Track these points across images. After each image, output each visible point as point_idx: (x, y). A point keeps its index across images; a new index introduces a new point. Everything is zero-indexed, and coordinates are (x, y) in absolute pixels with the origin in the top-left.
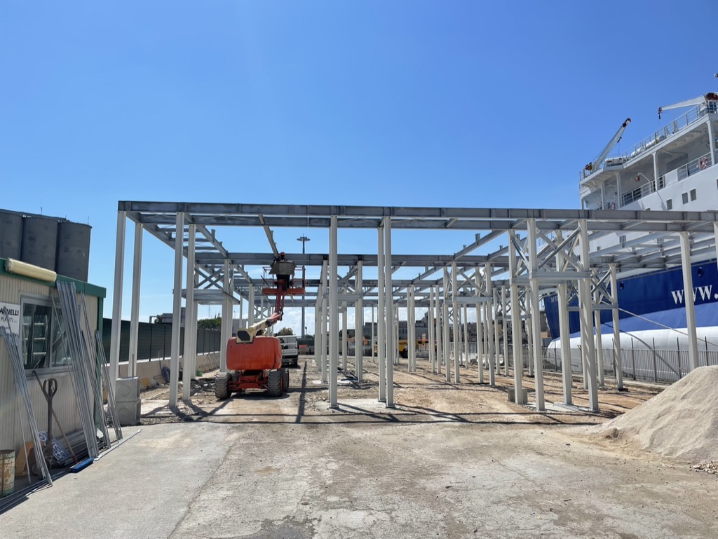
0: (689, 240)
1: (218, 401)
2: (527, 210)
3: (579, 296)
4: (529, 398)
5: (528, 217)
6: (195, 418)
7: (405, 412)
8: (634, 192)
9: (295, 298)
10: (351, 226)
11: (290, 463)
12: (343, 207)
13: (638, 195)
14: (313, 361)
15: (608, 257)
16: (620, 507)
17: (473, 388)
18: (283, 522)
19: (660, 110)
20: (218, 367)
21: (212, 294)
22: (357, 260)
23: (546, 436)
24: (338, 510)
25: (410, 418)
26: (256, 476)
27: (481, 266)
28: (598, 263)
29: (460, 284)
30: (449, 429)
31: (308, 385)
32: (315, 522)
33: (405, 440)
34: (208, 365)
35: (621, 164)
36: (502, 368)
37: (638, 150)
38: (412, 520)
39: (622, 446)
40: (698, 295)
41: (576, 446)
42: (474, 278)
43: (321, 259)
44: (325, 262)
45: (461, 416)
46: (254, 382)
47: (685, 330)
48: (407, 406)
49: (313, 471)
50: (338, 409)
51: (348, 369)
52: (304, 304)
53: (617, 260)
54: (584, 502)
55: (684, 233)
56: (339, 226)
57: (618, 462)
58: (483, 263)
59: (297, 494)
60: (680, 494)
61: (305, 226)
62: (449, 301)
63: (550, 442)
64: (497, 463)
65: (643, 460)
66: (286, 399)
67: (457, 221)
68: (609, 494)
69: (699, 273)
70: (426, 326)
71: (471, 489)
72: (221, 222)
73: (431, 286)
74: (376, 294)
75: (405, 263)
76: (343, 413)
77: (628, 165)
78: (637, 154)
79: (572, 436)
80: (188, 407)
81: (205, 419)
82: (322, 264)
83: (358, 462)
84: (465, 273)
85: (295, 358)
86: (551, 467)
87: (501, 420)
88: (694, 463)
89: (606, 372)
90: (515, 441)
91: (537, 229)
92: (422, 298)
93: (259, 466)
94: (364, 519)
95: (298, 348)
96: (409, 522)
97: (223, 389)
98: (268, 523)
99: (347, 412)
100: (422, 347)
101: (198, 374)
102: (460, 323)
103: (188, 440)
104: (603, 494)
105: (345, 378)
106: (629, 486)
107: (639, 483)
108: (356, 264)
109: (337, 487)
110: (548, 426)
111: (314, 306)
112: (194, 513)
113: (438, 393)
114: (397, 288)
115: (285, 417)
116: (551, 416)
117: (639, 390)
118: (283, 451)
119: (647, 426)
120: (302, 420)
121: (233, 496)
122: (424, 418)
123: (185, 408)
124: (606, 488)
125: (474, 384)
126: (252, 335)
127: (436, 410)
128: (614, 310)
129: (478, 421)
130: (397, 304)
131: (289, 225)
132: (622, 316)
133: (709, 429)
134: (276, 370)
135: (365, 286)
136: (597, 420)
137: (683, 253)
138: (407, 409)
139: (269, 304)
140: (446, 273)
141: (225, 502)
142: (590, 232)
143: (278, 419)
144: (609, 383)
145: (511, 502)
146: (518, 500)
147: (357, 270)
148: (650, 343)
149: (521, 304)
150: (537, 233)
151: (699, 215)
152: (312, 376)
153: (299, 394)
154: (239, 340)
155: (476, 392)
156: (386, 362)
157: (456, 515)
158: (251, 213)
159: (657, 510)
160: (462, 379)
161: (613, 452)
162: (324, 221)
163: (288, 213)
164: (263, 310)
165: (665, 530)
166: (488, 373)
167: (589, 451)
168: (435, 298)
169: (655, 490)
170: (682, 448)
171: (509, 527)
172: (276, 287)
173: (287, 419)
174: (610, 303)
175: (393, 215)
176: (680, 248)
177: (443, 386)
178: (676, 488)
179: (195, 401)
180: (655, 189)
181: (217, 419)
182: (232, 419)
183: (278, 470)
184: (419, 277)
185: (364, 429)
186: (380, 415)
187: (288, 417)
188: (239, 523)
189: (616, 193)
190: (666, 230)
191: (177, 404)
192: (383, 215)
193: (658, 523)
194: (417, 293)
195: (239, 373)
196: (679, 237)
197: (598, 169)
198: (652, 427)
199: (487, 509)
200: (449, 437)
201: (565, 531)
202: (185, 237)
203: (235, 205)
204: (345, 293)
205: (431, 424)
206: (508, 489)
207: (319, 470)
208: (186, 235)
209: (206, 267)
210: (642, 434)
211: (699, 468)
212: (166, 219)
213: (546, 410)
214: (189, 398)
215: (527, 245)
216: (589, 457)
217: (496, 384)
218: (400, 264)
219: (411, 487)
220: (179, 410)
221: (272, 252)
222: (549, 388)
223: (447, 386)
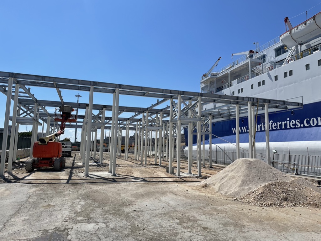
0: (239, 108)
1: (27, 173)
2: (178, 91)
3: (197, 128)
4: (174, 171)
5: (178, 94)
6: (13, 181)
7: (120, 178)
8: (221, 87)
9: (72, 124)
10: (100, 92)
11: (61, 202)
12: (97, 82)
13: (222, 88)
14: (79, 154)
15: (209, 113)
16: (204, 216)
17: (152, 166)
18: (53, 230)
19: (232, 55)
20: (29, 156)
21: (27, 120)
22: (103, 108)
23: (179, 187)
24: (82, 223)
25: (122, 180)
26: (42, 209)
27: (159, 114)
28: (205, 115)
29: (149, 121)
30: (139, 185)
31: (75, 165)
32: (69, 230)
33: (118, 190)
34: (23, 155)
35: (216, 75)
36: (165, 158)
37: (223, 70)
38: (116, 226)
39: (208, 191)
40: (242, 130)
41: (190, 191)
42: (155, 119)
43: (85, 106)
44: (87, 107)
45: (145, 179)
46: (47, 163)
47: (235, 144)
48: (121, 175)
49: (72, 206)
50: (88, 176)
51: (96, 158)
52: (76, 127)
53: (212, 114)
54: (190, 215)
55: (237, 105)
56: (94, 91)
57: (205, 197)
58: (160, 112)
59: (62, 217)
60: (227, 210)
61: (78, 89)
62: (144, 128)
63: (180, 189)
64: (157, 199)
65: (215, 196)
66: (63, 172)
67: (149, 93)
68: (201, 211)
69: (242, 121)
70: (134, 139)
71: (144, 211)
72: (33, 84)
73: (137, 121)
74: (110, 124)
75: (125, 110)
76: (91, 178)
77: (219, 76)
78: (223, 72)
79: (189, 187)
80: (10, 175)
81: (19, 181)
82: (86, 108)
83: (95, 201)
84: (152, 116)
85: (70, 152)
86: (179, 200)
87: (162, 180)
88: (234, 197)
89: (206, 160)
90: (166, 189)
91: (181, 99)
92: (133, 126)
93: (45, 204)
94: (93, 227)
95: (72, 148)
96: (115, 227)
97: (30, 167)
98: (46, 231)
99: (92, 178)
100: (131, 148)
101: (17, 159)
102: (149, 138)
103: (8, 192)
104: (198, 211)
105: (94, 162)
106: (208, 207)
107: (213, 206)
108: (102, 109)
109: (83, 213)
110: (180, 182)
111: (81, 128)
112: (7, 228)
113: (136, 169)
114: (122, 121)
115: (61, 180)
116: (182, 178)
117: (218, 167)
118: (58, 197)
119: (218, 182)
120: (70, 182)
121: (29, 219)
122: (128, 180)
123: (8, 176)
124: (199, 208)
125: (152, 165)
126: (47, 141)
127: (134, 176)
128: (210, 134)
129: (152, 181)
130: (121, 129)
131: (69, 89)
132: (213, 137)
133: (240, 183)
134: (59, 158)
135: (107, 120)
136: (200, 180)
137: (236, 113)
138: (121, 176)
139: (58, 126)
140: (144, 116)
141: (24, 222)
142: (202, 102)
143: (58, 181)
144: (206, 164)
145: (161, 216)
146: (164, 215)
147: (103, 112)
148: (223, 149)
149: (174, 131)
150: (182, 101)
151: (243, 98)
152: (78, 161)
153: (70, 169)
154: (40, 143)
155: (153, 168)
156: (113, 155)
157: (136, 223)
158: (49, 81)
159: (218, 217)
160: (147, 163)
161: (205, 193)
162: (87, 88)
163: (69, 83)
164: (55, 129)
165: (220, 225)
166: (158, 160)
167: (195, 193)
168: (138, 127)
169: (218, 208)
170: (230, 191)
171: (158, 227)
172: (61, 118)
173: (62, 181)
174: (209, 132)
175: (121, 88)
176: (235, 111)
177: (139, 166)
178: (226, 208)
179: (14, 173)
180: (228, 87)
181: (25, 181)
182: (33, 181)
183: (54, 206)
184: (132, 117)
185: (100, 186)
186: (108, 179)
187: (63, 181)
188: (30, 232)
189: (214, 87)
190: (231, 103)
191: (4, 174)
192: (116, 88)
193: (218, 222)
194: (130, 124)
195: (39, 159)
196: (235, 107)
197: (208, 76)
198: (219, 183)
199: (150, 219)
200: (138, 188)
201: (181, 227)
202: (13, 90)
203: (41, 76)
204: (96, 123)
205: (131, 183)
206: (160, 210)
207: (74, 205)
208: (13, 89)
209: (24, 106)
210: (216, 186)
211: (236, 199)
212: (3, 80)
213: (181, 176)
214: (11, 171)
215: (177, 106)
216: (195, 195)
217: (162, 165)
218: (123, 111)
219: (118, 211)
220: (5, 177)
221: (60, 101)
222: (183, 167)
223: (141, 166)
